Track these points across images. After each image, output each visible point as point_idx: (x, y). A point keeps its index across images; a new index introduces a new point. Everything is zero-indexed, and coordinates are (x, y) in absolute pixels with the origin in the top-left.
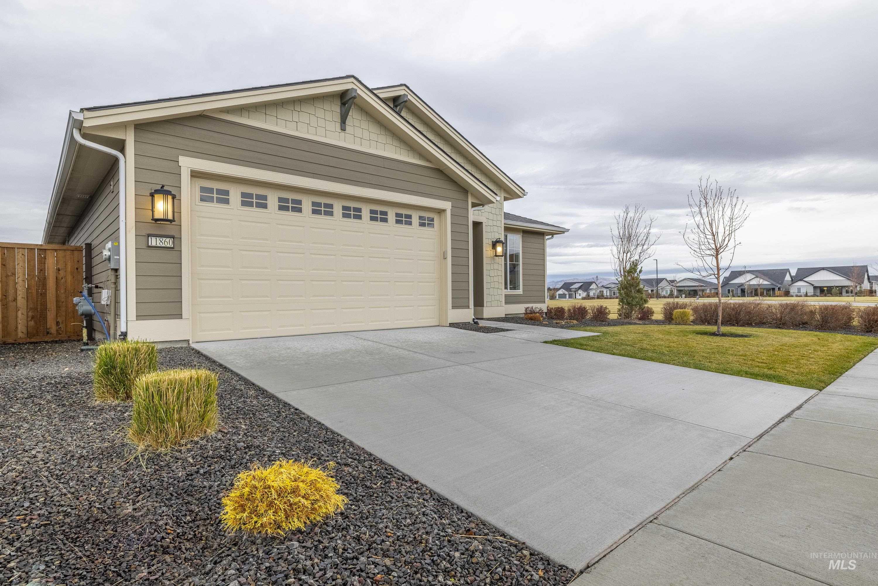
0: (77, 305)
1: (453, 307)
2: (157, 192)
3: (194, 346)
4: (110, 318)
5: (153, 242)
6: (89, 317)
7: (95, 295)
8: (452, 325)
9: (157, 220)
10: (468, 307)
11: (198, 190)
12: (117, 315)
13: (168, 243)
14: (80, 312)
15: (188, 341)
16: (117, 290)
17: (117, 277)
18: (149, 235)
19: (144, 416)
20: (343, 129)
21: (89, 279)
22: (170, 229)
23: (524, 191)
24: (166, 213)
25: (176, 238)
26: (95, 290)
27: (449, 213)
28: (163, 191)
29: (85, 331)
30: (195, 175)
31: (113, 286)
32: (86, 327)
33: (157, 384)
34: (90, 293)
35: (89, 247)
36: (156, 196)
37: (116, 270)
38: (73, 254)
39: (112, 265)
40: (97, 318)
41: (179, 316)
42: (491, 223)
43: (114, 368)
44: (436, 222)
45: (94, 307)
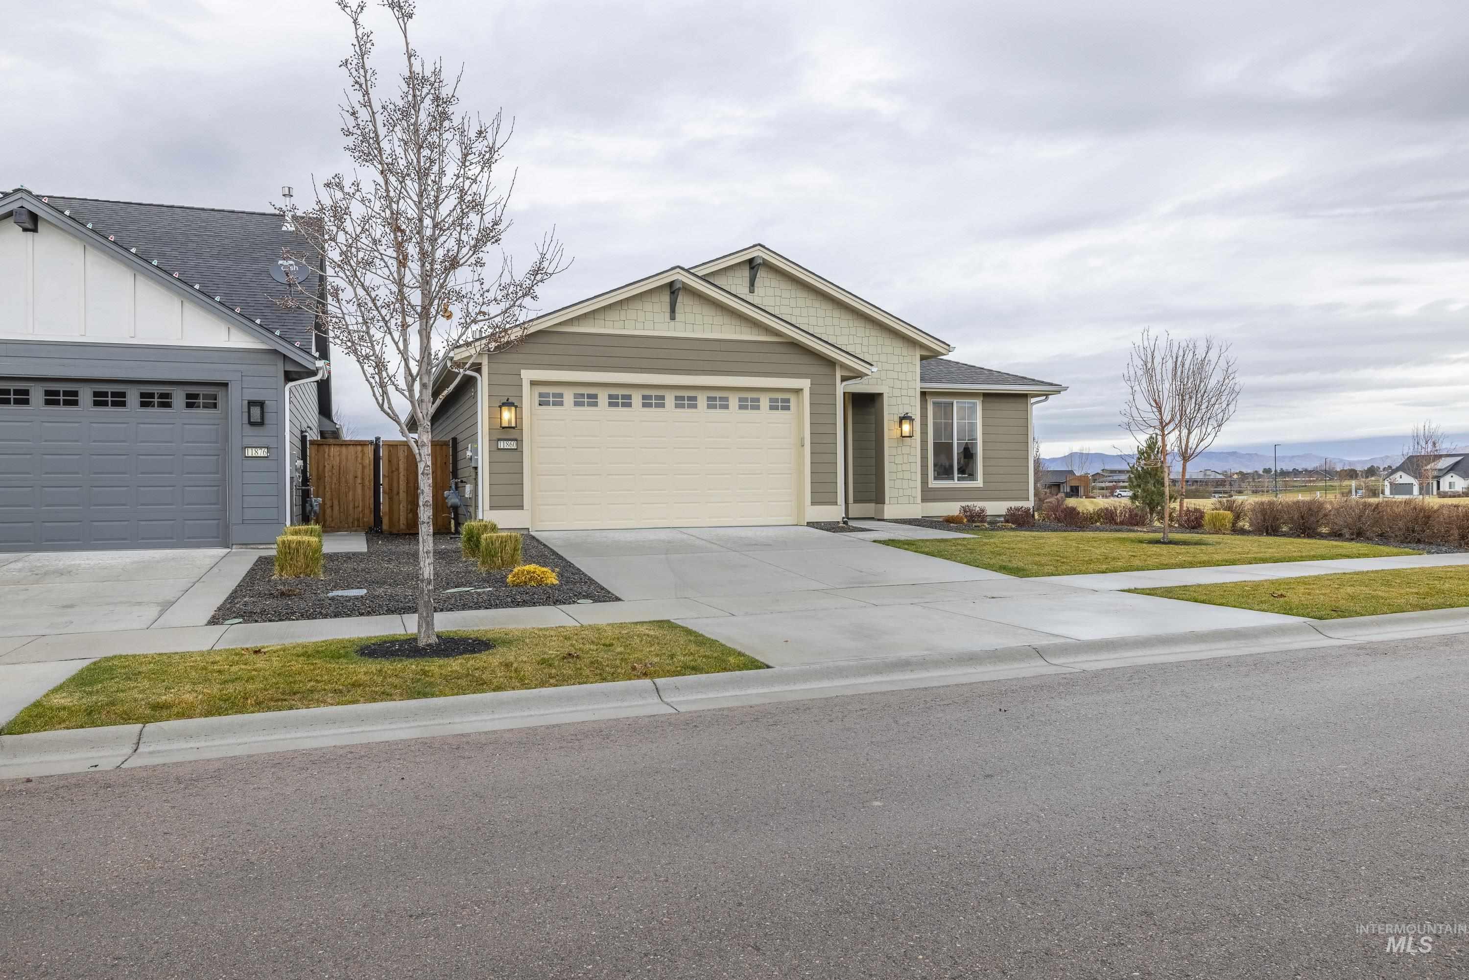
0: (446, 498)
1: (813, 503)
2: (504, 404)
3: (532, 533)
4: (472, 510)
5: (502, 445)
6: (455, 508)
7: (460, 489)
8: (809, 524)
9: (504, 428)
10: (836, 503)
11: (537, 395)
12: (476, 507)
13: (513, 445)
14: (449, 505)
15: (528, 529)
16: (476, 485)
17: (477, 473)
18: (499, 440)
19: (485, 553)
20: (673, 318)
21: (455, 474)
22: (514, 434)
23: (949, 346)
24: (510, 421)
25: (519, 441)
26: (460, 485)
27: (806, 393)
28: (508, 404)
29: (453, 522)
30: (533, 383)
31: (474, 481)
32: (454, 519)
33: (491, 538)
34: (457, 488)
35: (455, 440)
36: (503, 408)
37: (476, 468)
38: (442, 449)
39: (473, 465)
40: (462, 510)
41: (521, 507)
42: (897, 393)
43: (473, 537)
44: (793, 404)
45: (460, 500)
